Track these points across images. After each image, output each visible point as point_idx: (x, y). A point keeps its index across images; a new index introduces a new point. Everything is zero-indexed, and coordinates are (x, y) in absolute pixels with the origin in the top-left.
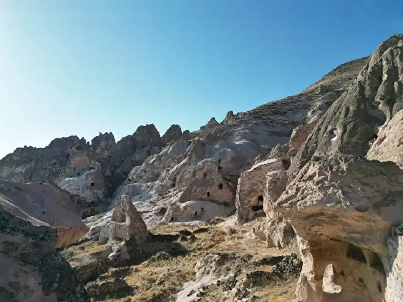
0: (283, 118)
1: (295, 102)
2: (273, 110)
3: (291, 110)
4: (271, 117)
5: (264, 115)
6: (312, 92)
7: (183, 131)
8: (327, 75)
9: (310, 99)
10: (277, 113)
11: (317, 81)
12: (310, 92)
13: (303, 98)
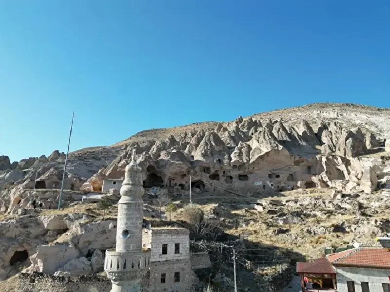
0: (99, 162)
1: (107, 152)
2: (92, 156)
3: (104, 157)
4: (91, 161)
5: (85, 158)
6: (121, 147)
7: (11, 162)
8: (133, 136)
9: (118, 152)
10: (94, 158)
11: (126, 139)
12: (118, 147)
13: (114, 151)
